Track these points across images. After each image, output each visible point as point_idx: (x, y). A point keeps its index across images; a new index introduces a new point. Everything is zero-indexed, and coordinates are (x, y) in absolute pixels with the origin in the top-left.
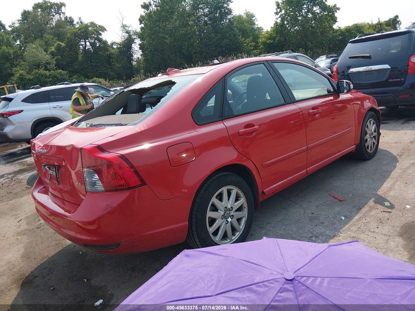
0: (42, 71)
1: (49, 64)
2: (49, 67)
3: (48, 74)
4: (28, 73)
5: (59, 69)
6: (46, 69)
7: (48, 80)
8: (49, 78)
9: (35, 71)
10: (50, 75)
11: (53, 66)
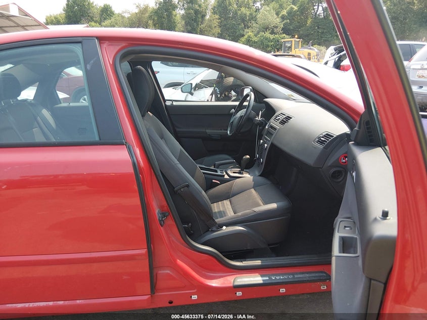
0: (268, 34)
1: (277, 27)
2: (275, 30)
3: (272, 38)
4: (256, 36)
5: (283, 33)
6: (272, 33)
7: (270, 44)
8: (272, 42)
9: (262, 33)
10: (274, 39)
11: (279, 30)
